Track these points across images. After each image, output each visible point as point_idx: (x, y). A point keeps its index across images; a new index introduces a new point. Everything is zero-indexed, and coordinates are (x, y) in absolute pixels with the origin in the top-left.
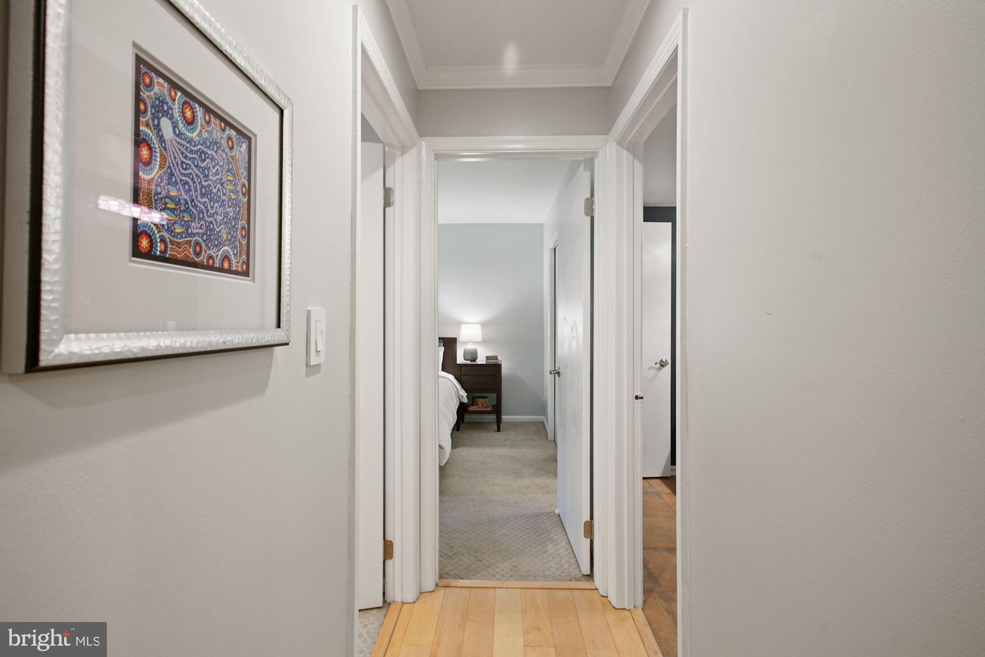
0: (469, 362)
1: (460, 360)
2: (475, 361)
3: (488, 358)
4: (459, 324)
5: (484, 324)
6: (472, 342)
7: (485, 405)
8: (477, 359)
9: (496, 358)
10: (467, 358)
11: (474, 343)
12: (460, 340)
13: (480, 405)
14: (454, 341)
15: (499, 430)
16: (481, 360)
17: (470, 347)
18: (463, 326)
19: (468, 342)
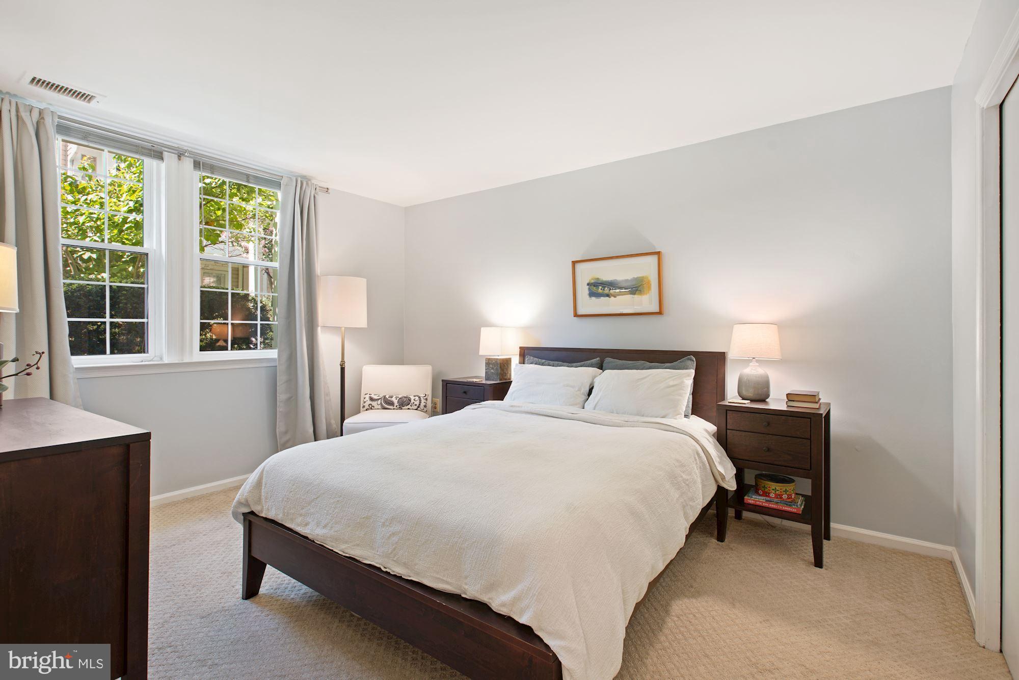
0: (747, 404)
1: (732, 396)
2: (763, 401)
3: (790, 397)
4: (730, 325)
5: (781, 326)
6: (757, 361)
7: (785, 497)
8: (768, 396)
9: (813, 398)
10: (745, 393)
11: (761, 362)
12: (730, 356)
13: (772, 495)
14: (721, 357)
15: (819, 562)
16: (777, 402)
17: (753, 371)
18: (737, 328)
19: (750, 361)
